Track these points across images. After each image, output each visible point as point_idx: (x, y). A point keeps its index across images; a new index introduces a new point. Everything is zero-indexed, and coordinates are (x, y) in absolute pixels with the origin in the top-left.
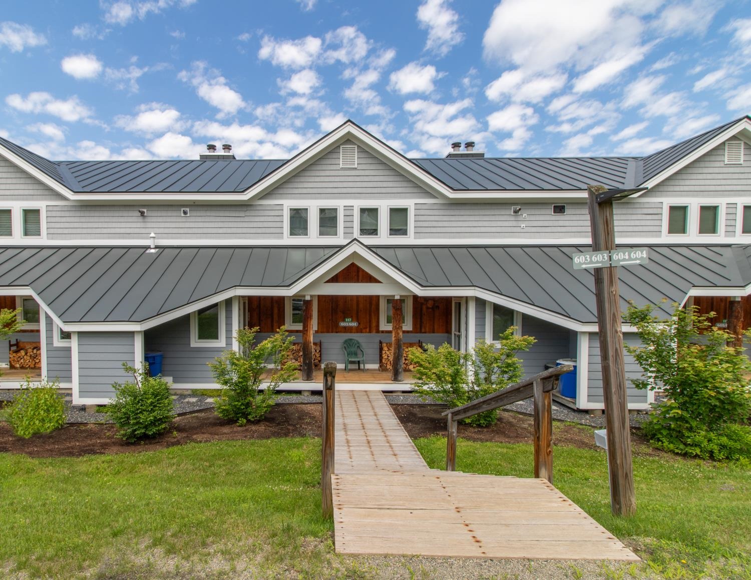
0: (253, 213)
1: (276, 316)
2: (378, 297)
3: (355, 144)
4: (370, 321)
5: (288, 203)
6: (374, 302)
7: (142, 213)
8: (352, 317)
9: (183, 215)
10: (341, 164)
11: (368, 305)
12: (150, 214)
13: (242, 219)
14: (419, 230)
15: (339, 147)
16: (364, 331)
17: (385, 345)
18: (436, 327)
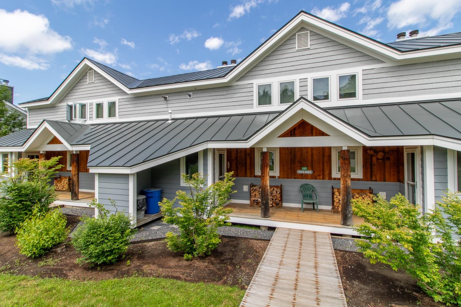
0: (232, 92)
1: (248, 165)
2: (330, 148)
3: (308, 30)
4: (323, 170)
5: (256, 82)
6: (326, 154)
7: (165, 98)
8: (307, 166)
9: (188, 97)
10: (297, 47)
11: (321, 157)
12: (170, 98)
13: (225, 97)
14: (367, 92)
15: (295, 34)
16: (318, 177)
17: (336, 190)
18: (387, 176)
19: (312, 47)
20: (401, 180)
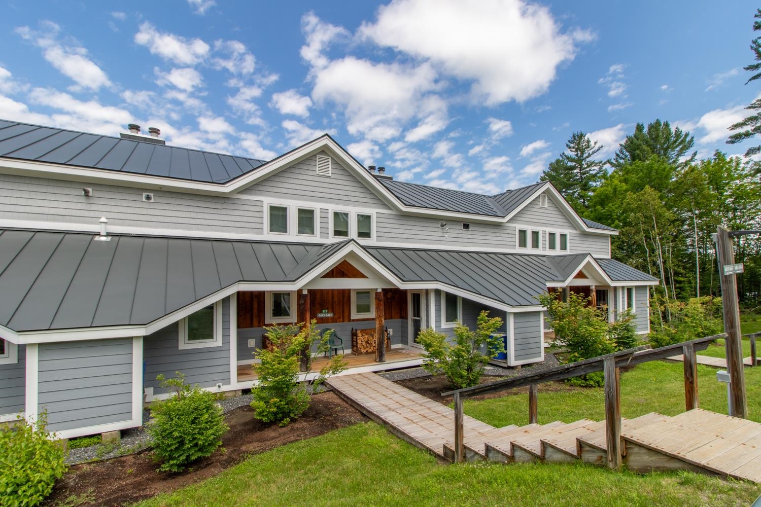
0: (231, 206)
1: (255, 311)
2: (349, 290)
3: (329, 156)
4: (343, 312)
5: (268, 201)
6: (346, 295)
7: (86, 193)
8: (328, 309)
9: (144, 200)
10: (317, 171)
11: (341, 298)
12: (97, 194)
13: (219, 211)
14: (380, 234)
15: (315, 155)
16: (338, 320)
17: (359, 331)
18: (393, 314)
19: (333, 176)
20: (404, 316)
